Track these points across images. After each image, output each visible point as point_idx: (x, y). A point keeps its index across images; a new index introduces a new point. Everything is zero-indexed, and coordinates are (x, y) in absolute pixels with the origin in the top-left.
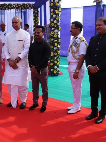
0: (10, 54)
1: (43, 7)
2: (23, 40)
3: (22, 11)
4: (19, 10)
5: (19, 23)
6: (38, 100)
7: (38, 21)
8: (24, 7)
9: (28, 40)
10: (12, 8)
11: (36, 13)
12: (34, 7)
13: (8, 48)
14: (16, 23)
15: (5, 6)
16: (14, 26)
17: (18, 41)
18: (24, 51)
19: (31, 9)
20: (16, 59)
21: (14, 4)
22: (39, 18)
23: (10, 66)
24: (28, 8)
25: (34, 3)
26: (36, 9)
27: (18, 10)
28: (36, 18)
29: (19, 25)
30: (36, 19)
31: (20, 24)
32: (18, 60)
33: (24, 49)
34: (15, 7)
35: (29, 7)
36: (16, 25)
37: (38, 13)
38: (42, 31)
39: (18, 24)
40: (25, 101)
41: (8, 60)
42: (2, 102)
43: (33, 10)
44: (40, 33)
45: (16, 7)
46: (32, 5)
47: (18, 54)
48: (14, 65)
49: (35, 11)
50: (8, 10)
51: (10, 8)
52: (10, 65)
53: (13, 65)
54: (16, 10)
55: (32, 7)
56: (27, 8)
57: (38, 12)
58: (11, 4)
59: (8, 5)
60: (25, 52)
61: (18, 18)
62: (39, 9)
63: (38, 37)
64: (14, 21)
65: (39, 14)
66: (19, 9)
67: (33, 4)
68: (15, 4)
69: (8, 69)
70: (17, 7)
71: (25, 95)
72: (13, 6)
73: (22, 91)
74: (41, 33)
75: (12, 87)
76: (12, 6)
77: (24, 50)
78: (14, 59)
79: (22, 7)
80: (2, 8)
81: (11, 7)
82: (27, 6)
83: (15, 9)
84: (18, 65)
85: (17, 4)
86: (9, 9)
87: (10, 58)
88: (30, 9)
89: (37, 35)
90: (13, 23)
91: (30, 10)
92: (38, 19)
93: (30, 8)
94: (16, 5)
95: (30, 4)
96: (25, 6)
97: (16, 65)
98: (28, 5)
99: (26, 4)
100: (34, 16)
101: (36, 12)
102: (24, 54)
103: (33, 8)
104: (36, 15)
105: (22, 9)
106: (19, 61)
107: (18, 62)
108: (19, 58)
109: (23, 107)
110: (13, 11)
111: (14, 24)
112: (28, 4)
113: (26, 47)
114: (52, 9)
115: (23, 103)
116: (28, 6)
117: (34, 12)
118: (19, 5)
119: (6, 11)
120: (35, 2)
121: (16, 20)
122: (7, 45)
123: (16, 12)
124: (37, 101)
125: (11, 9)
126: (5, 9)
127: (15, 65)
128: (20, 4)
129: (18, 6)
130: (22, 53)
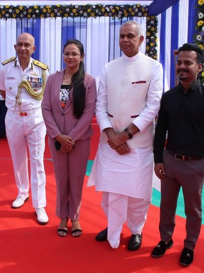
0: (112, 116)
1: (169, 11)
2: (145, 82)
3: (123, 20)
4: (116, 18)
5: (137, 39)
6: (173, 232)
7: (156, 43)
8: (128, 11)
9: (157, 80)
10: (103, 15)
11: (152, 25)
12: (147, 12)
13: (106, 100)
14: (131, 36)
15: (89, 10)
16: (123, 44)
17: (133, 83)
18: (146, 110)
19: (143, 15)
20: (126, 130)
21: (107, 6)
22: (158, 35)
23: (111, 147)
24: (136, 15)
25: (149, 5)
26: (152, 17)
27: (115, 18)
28: (151, 35)
30: (152, 37)
31: (139, 41)
32: (132, 131)
33: (148, 104)
34: (108, 12)
35: (139, 12)
36: (128, 44)
37: (156, 25)
38: (196, 59)
39: (135, 41)
41: (106, 130)
42: (80, 229)
43: (145, 18)
45: (110, 11)
46: (145, 8)
47: (132, 117)
48: (122, 145)
49: (150, 20)
50: (93, 18)
51: (99, 13)
52: (110, 143)
53: (117, 144)
54: (111, 17)
55: (144, 12)
56: (133, 13)
57: (156, 22)
58: (102, 6)
59: (94, 7)
60: (151, 113)
61: (134, 26)
62: (159, 17)
63: (185, 75)
64: (125, 33)
65: (159, 27)
66: (117, 16)
67: (147, 7)
68: (109, 6)
69: (106, 154)
70: (113, 12)
71: (143, 216)
72: (106, 10)
73: (136, 209)
74: (195, 63)
75: (111, 199)
76: (103, 10)
77: (146, 106)
78: (122, 128)
79: (123, 11)
80: (83, 14)
81: (102, 12)
82: (133, 10)
83: (109, 16)
84: (131, 143)
85: (114, 6)
86: (96, 15)
87: (111, 127)
88: (139, 16)
89: (183, 70)
90: (122, 36)
91: (139, 18)
92: (156, 37)
93: (141, 15)
94: (111, 7)
95: (141, 6)
96: (130, 10)
97: (125, 143)
98: (137, 7)
99: (133, 6)
100: (148, 30)
101: (152, 22)
102: (146, 117)
103: (146, 14)
104: (153, 29)
105: (123, 16)
107: (131, 137)
108: (134, 126)
109: (135, 246)
110: (105, 20)
111: (126, 39)
112: (136, 5)
113: (153, 99)
114: (201, 14)
115: (134, 236)
116: (137, 10)
117: (148, 23)
118: (117, 8)
119: (89, 19)
120: (152, 1)
121: (131, 30)
122: (104, 94)
123: (110, 23)
124: (169, 233)
125: (100, 16)
126: (89, 15)
127: (124, 145)
128: (119, 6)
129: (115, 9)
130: (142, 114)
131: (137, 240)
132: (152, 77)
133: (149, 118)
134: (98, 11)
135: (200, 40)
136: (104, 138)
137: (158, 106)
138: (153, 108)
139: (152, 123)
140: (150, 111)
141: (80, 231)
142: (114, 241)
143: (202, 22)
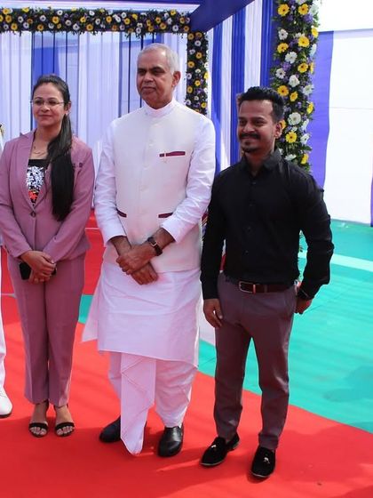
0: (124, 215)
1: (228, 25)
2: (183, 153)
3: (144, 38)
4: (133, 34)
5: (169, 76)
7: (205, 80)
8: (154, 23)
9: (205, 150)
10: (108, 28)
11: (198, 49)
12: (189, 25)
13: (114, 185)
14: (156, 71)
15: (83, 20)
16: (144, 85)
17: (162, 155)
18: (186, 203)
19: (181, 31)
20: (150, 240)
21: (116, 12)
22: (208, 66)
23: (123, 270)
24: (169, 29)
25: (191, 11)
26: (197, 34)
27: (130, 35)
28: (196, 67)
29: (167, 85)
30: (198, 71)
31: (171, 80)
32: (161, 242)
33: (189, 194)
34: (119, 24)
35: (173, 24)
36: (153, 85)
37: (206, 49)
38: (271, 114)
39: (164, 80)
40: (178, 419)
41: (114, 240)
42: (71, 421)
43: (185, 35)
44: (265, 123)
45: (122, 22)
46: (185, 17)
47: (161, 216)
48: (143, 267)
49: (195, 40)
50: (91, 34)
51: (102, 26)
52: (122, 263)
53: (134, 266)
54: (123, 33)
55: (183, 25)
56: (163, 27)
57: (205, 42)
58: (106, 12)
59: (92, 14)
60: (195, 209)
62: (210, 34)
63: (254, 144)
64: (148, 66)
65: (210, 52)
66: (135, 31)
67: (189, 15)
68: (119, 13)
70: (128, 23)
71: (184, 395)
72: (114, 20)
73: (172, 380)
76: (109, 20)
77: (186, 197)
79: (144, 23)
80: (71, 26)
81: (106, 24)
82: (164, 21)
83: (119, 30)
85: (129, 13)
86: (96, 28)
87: (124, 235)
88: (174, 33)
89: (250, 134)
90: (142, 71)
91: (174, 36)
92: (204, 71)
93: (177, 29)
94: (124, 15)
95: (178, 14)
96: (158, 20)
97: (149, 263)
98: (170, 16)
99: (163, 14)
100: (191, 58)
101: (198, 43)
103: (187, 29)
104: (199, 56)
105: (144, 31)
106: (164, 247)
107: (159, 252)
108: (165, 233)
110: (113, 37)
111: (148, 77)
112: (169, 12)
113: (198, 185)
116: (170, 21)
117: (190, 45)
118: (135, 16)
119: (84, 36)
120: (198, 6)
121: (157, 60)
122: (110, 175)
123: (121, 44)
124: (232, 422)
125: (103, 30)
126: (83, 29)
127: (147, 267)
128: (138, 13)
129: (131, 18)
130: (179, 210)
131: (176, 437)
132: (196, 144)
133: (190, 218)
134: (99, 22)
135: (282, 77)
136: (110, 254)
137: (207, 197)
138: (199, 199)
139: (197, 226)
140: (193, 206)
141: (72, 424)
142: (133, 441)
143: (286, 46)
